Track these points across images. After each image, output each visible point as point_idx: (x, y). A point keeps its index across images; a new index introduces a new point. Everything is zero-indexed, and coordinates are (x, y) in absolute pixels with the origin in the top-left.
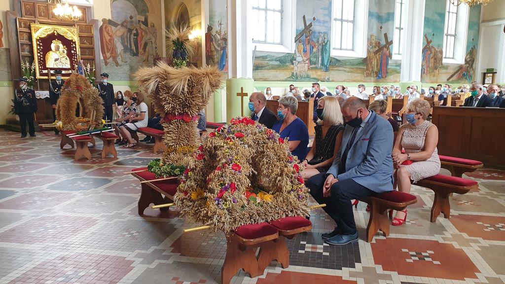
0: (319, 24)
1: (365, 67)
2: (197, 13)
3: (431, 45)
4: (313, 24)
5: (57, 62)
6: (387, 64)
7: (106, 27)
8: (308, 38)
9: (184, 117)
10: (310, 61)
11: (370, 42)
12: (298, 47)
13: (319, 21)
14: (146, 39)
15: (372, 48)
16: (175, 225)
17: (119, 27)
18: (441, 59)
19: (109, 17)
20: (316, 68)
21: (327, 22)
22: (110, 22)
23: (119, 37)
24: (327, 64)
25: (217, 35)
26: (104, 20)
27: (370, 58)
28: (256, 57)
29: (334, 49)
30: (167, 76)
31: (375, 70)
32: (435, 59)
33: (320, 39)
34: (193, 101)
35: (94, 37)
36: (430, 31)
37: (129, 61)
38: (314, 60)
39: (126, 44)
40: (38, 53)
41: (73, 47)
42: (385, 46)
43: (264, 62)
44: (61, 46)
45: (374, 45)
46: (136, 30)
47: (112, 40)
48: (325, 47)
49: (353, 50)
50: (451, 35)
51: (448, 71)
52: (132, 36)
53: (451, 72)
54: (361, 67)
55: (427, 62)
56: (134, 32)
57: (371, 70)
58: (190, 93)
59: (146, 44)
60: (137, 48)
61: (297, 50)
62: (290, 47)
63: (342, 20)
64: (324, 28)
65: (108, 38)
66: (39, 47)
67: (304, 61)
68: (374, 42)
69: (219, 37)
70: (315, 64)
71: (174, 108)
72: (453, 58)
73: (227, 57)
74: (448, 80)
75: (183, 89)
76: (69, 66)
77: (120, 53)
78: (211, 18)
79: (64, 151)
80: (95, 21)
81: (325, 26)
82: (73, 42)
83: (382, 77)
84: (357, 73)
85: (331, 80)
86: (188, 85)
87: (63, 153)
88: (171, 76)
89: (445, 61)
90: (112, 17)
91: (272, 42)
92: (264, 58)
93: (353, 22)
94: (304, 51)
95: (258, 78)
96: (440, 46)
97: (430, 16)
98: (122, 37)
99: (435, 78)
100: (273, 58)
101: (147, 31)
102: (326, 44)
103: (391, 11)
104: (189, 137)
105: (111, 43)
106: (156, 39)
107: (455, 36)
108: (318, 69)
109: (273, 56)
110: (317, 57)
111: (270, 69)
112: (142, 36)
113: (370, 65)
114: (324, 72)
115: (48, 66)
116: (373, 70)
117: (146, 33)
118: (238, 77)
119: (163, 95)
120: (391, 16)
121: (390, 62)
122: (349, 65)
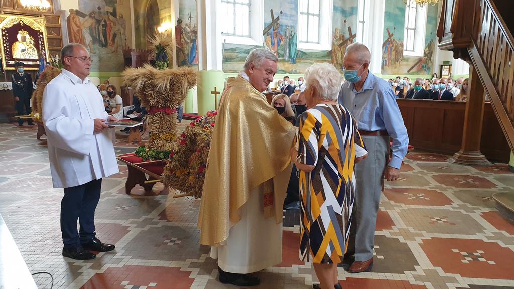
0: (286, 17)
1: (330, 60)
2: (167, 6)
3: (392, 38)
4: (280, 17)
5: (24, 52)
7: (73, 18)
8: (276, 31)
9: (166, 110)
10: (278, 54)
11: (335, 36)
12: (266, 40)
13: (286, 15)
14: (116, 30)
15: (336, 41)
16: (159, 201)
17: (87, 17)
18: (402, 51)
19: (76, 7)
20: (284, 61)
21: (294, 15)
22: (78, 12)
23: (87, 28)
24: (294, 57)
25: (187, 27)
26: (71, 11)
27: (335, 52)
28: (225, 50)
29: (301, 41)
30: (151, 76)
31: (340, 62)
32: (396, 51)
33: (287, 32)
34: (174, 96)
35: (62, 28)
36: (391, 24)
37: (98, 52)
38: (281, 52)
39: (95, 34)
40: (4, 43)
41: (40, 38)
42: (349, 39)
43: (233, 55)
44: (28, 36)
45: (338, 37)
46: (105, 21)
47: (80, 31)
48: (291, 40)
49: (318, 43)
50: (411, 29)
51: (408, 63)
52: (101, 26)
53: (411, 64)
54: (327, 59)
55: (388, 54)
56: (103, 23)
57: (335, 62)
58: (172, 90)
59: (115, 35)
60: (106, 39)
61: (265, 43)
62: (257, 40)
63: (308, 14)
64: (291, 21)
65: (76, 29)
66: (4, 38)
68: (338, 35)
69: (189, 29)
70: (282, 56)
71: (157, 103)
72: (413, 51)
73: (197, 49)
74: (408, 71)
75: (166, 87)
76: (36, 57)
77: (89, 44)
78: (181, 11)
79: (41, 142)
80: (62, 12)
81: (292, 20)
82: (40, 33)
85: (298, 71)
86: (170, 84)
87: (41, 144)
88: (156, 76)
89: (405, 53)
90: (80, 8)
91: (241, 34)
92: (233, 50)
93: (319, 15)
94: (271, 44)
95: (228, 70)
96: (401, 39)
97: (391, 11)
98: (91, 28)
99: (396, 69)
100: (242, 50)
101: (116, 22)
102: (293, 37)
103: (355, 6)
104: (171, 127)
105: (79, 33)
106: (125, 29)
107: (415, 29)
108: (286, 61)
109: (242, 49)
110: (284, 50)
111: (239, 61)
112: (111, 27)
113: (334, 57)
114: (291, 65)
115: (14, 57)
116: (337, 63)
117: (115, 24)
118: (208, 70)
119: (149, 92)
120: (355, 10)
122: (315, 57)
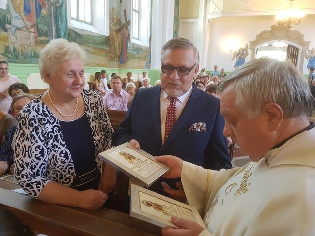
1: (108, 49)
6: (127, 47)
10: (38, 29)
15: (113, 25)
31: (118, 53)
38: (45, 28)
42: (125, 25)
48: (59, 10)
49: (91, 24)
54: (104, 48)
61: (11, 6)
67: (27, 28)
68: (115, 17)
83: (124, 62)
84: (102, 55)
102: (61, 6)
110: (49, 26)
113: (112, 46)
116: (115, 54)
121: (129, 45)
122: (92, 43)
